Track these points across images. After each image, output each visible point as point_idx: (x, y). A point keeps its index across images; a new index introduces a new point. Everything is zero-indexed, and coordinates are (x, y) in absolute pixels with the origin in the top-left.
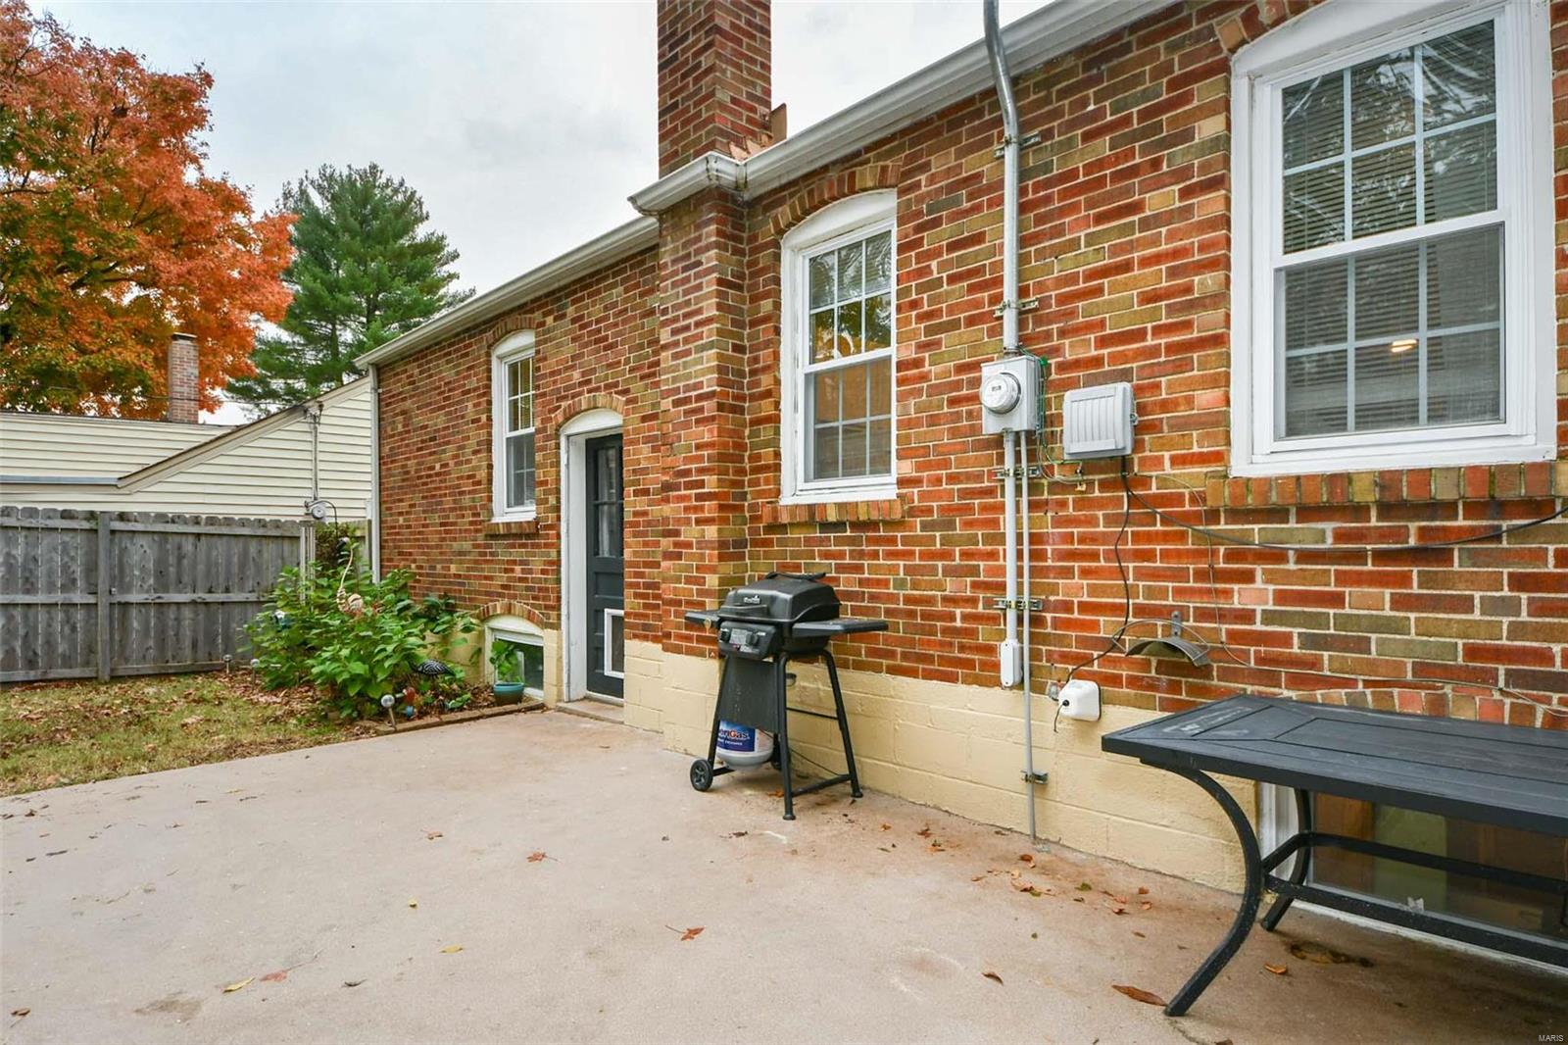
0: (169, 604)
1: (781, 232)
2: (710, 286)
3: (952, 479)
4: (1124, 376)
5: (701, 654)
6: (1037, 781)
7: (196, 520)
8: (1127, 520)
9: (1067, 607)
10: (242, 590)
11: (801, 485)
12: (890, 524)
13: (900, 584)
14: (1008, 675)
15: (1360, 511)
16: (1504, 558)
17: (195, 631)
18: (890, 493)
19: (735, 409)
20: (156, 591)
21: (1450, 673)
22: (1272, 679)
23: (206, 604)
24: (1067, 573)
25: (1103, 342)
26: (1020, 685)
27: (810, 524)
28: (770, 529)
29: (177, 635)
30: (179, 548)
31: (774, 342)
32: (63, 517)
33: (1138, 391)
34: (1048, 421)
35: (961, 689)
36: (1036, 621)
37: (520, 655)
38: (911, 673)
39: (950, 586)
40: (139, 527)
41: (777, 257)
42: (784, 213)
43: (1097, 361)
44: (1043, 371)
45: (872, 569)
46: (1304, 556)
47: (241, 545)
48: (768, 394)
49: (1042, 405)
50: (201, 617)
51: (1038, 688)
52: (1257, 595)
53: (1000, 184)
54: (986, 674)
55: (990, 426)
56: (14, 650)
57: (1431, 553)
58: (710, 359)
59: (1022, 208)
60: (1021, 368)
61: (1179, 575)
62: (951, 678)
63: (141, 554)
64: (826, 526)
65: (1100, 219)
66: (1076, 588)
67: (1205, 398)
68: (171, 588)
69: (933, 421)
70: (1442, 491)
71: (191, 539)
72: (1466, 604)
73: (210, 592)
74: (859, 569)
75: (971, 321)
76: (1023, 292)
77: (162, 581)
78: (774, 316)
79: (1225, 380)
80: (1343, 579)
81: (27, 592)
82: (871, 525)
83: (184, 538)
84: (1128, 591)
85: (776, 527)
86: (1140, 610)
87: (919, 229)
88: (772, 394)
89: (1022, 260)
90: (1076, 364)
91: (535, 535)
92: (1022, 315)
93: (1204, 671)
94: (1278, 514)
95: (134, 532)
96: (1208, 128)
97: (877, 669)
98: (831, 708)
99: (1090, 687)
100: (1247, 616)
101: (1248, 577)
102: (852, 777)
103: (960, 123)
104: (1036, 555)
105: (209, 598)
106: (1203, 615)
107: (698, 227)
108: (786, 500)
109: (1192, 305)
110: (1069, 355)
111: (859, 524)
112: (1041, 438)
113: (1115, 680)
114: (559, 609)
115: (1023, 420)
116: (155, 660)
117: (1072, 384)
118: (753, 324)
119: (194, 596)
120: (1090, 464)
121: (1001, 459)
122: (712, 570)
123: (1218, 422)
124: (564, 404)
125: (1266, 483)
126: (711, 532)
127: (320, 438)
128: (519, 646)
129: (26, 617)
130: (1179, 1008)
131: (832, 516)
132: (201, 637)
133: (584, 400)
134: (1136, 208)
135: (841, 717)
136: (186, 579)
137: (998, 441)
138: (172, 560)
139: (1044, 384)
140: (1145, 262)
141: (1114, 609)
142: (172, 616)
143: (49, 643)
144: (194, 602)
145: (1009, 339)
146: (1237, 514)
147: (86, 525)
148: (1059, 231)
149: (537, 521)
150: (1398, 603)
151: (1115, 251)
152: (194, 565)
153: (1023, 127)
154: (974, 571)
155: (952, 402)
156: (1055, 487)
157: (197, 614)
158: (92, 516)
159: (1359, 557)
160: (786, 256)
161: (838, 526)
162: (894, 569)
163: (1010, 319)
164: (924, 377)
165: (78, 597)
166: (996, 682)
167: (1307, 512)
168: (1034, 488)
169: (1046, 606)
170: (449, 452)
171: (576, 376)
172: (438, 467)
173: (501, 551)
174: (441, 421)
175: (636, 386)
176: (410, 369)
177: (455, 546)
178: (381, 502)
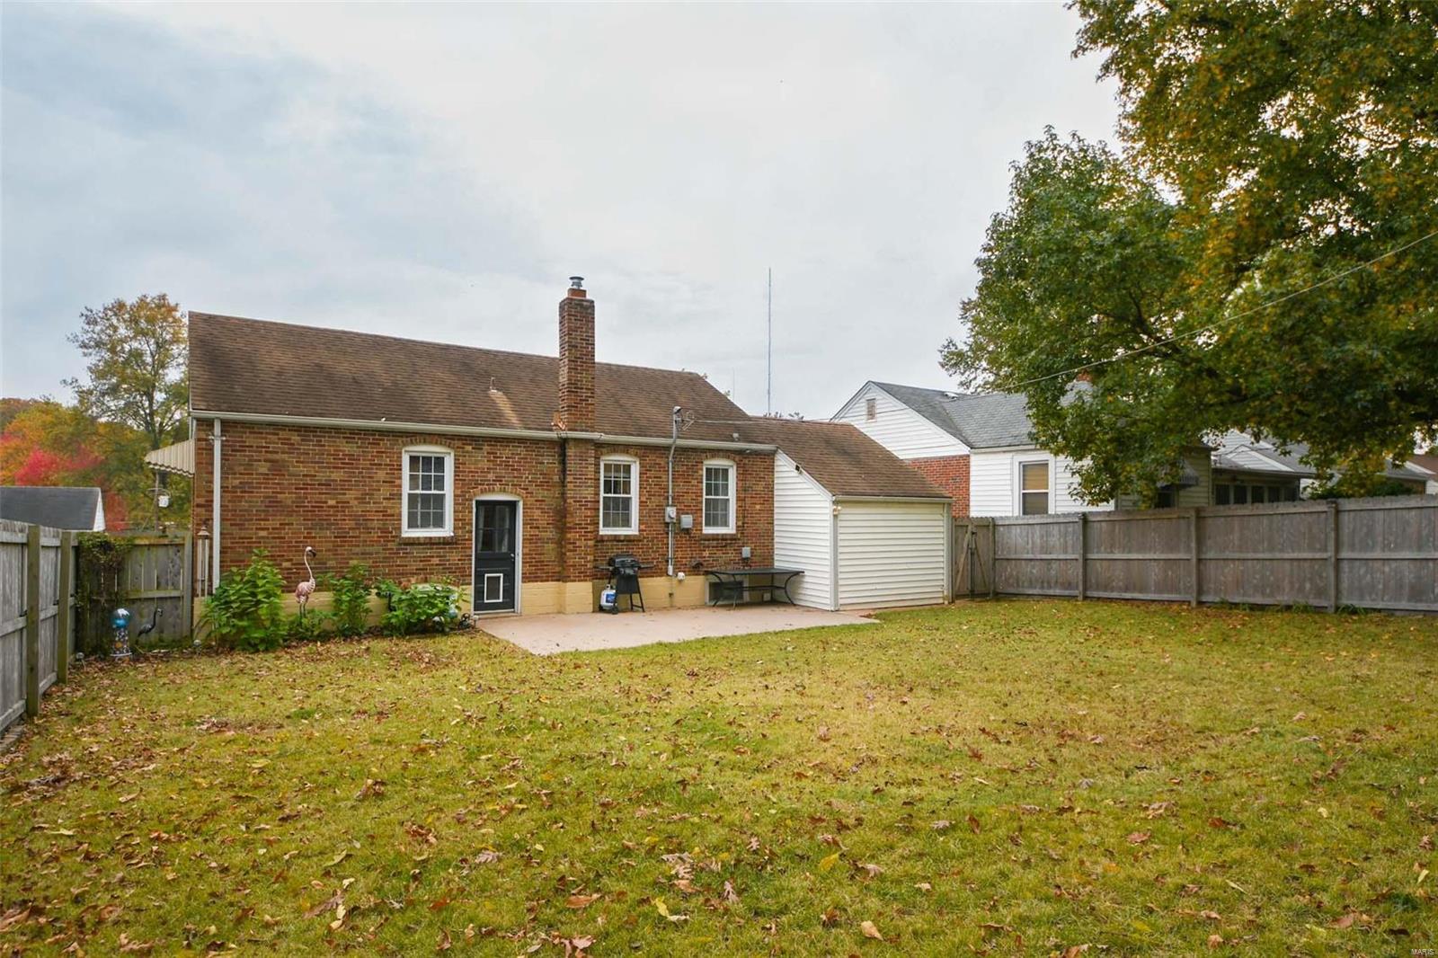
3: (654, 530)
5: (585, 580)
6: (671, 594)
8: (690, 540)
11: (604, 528)
12: (636, 540)
13: (640, 555)
14: (670, 573)
15: (719, 540)
16: (732, 546)
18: (636, 533)
21: (727, 563)
22: (708, 567)
24: (679, 551)
25: (685, 506)
26: (672, 575)
27: (615, 540)
28: (600, 542)
34: (679, 520)
35: (659, 578)
36: (675, 562)
38: (643, 577)
39: (653, 555)
41: (599, 461)
42: (604, 450)
43: (683, 510)
45: (632, 552)
46: (714, 547)
51: (675, 575)
52: (706, 554)
53: (669, 468)
54: (666, 574)
57: (725, 546)
59: (672, 474)
61: (697, 549)
62: (657, 576)
64: (620, 541)
65: (685, 482)
66: (679, 554)
69: (650, 517)
72: (730, 553)
74: (628, 552)
75: (659, 496)
76: (672, 492)
78: (599, 479)
79: (701, 517)
80: (717, 550)
82: (631, 540)
84: (688, 554)
85: (603, 541)
86: (691, 558)
87: (646, 470)
88: (599, 502)
89: (672, 486)
91: (455, 543)
92: (672, 497)
93: (702, 568)
94: (710, 540)
96: (700, 472)
99: (685, 572)
100: (705, 557)
101: (705, 550)
103: (656, 450)
104: (674, 547)
106: (699, 557)
108: (601, 533)
109: (698, 503)
110: (679, 507)
111: (627, 540)
112: (676, 524)
113: (688, 571)
114: (471, 576)
115: (675, 520)
120: (683, 530)
121: (667, 527)
124: (477, 486)
125: (708, 535)
131: (622, 538)
133: (498, 486)
134: (690, 482)
137: (668, 523)
140: (691, 493)
145: (670, 503)
146: (706, 540)
148: (677, 482)
149: (456, 537)
150: (723, 553)
151: (687, 489)
153: (672, 458)
154: (659, 551)
155: (655, 513)
159: (718, 547)
160: (601, 462)
161: (623, 541)
162: (638, 552)
163: (670, 498)
167: (713, 540)
168: (675, 533)
169: (676, 559)
170: (350, 495)
171: (491, 476)
172: (332, 502)
173: (415, 552)
174: (337, 475)
175: (532, 488)
176: (282, 434)
177: (357, 550)
178: (223, 520)
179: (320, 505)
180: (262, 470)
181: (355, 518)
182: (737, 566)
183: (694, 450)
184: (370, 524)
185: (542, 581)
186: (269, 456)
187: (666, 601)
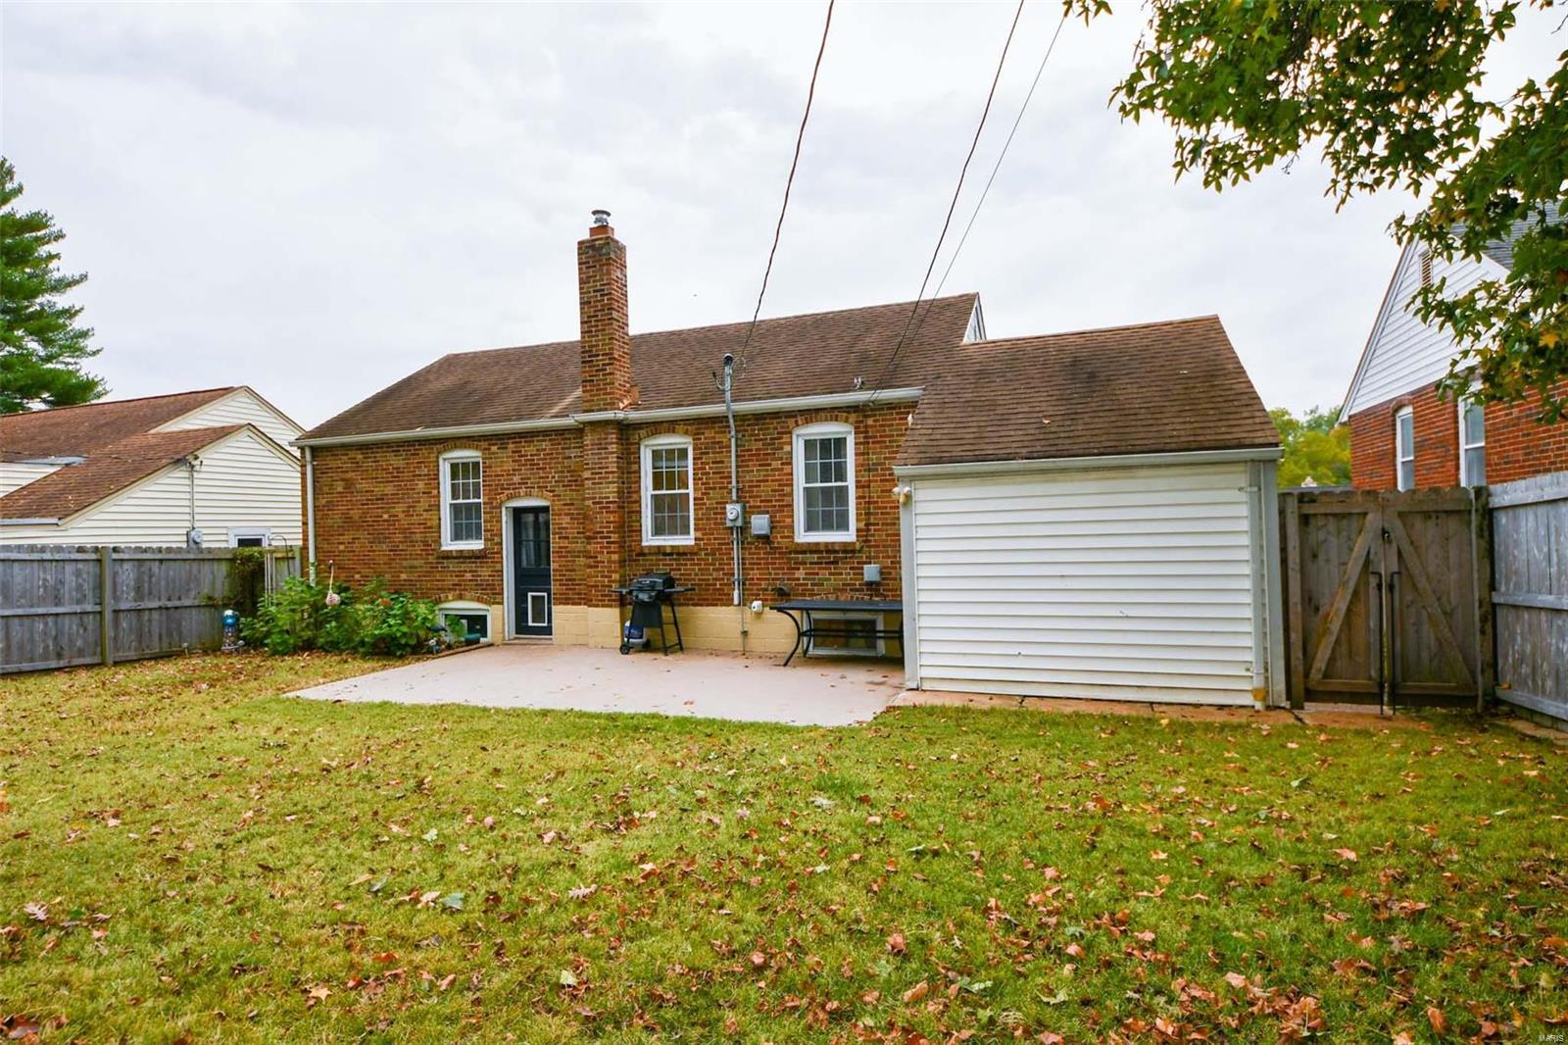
0: (144, 610)
1: (640, 439)
2: (613, 458)
3: (715, 539)
4: (767, 512)
5: (611, 606)
6: (745, 633)
7: (160, 550)
8: (769, 553)
9: (753, 579)
10: (188, 597)
11: (650, 537)
12: (692, 554)
13: (696, 575)
14: (736, 602)
15: (822, 552)
16: (848, 563)
17: (160, 628)
18: (693, 543)
19: (623, 507)
20: (135, 601)
21: (839, 590)
22: (804, 595)
23: (167, 608)
24: (753, 569)
25: (761, 501)
26: (739, 605)
27: (658, 553)
28: (637, 555)
29: (149, 631)
30: (150, 569)
31: (638, 482)
32: (78, 552)
33: (771, 517)
34: (747, 523)
35: (719, 608)
36: (744, 584)
37: (464, 622)
38: (701, 605)
39: (715, 574)
40: (126, 557)
41: (639, 448)
42: (643, 432)
43: (760, 507)
44: (744, 507)
45: (685, 570)
46: (811, 563)
47: (187, 567)
48: (636, 502)
49: (745, 518)
50: (164, 618)
51: (744, 605)
52: (800, 574)
53: (730, 447)
54: (729, 602)
55: (729, 524)
56: (48, 646)
57: (835, 562)
58: (613, 487)
59: (737, 456)
60: (738, 507)
61: (783, 569)
62: (716, 605)
63: (128, 575)
64: (665, 554)
65: (760, 465)
66: (755, 574)
67: (788, 520)
68: (146, 598)
69: (708, 519)
70: (837, 548)
71: (157, 563)
72: (841, 574)
73: (169, 600)
74: (680, 570)
75: (720, 488)
76: (738, 482)
77: (139, 596)
78: (638, 471)
79: (792, 516)
80: (819, 569)
81: (56, 605)
82: (685, 554)
83: (152, 563)
84: (770, 574)
85: (641, 554)
86: (773, 579)
87: (702, 453)
88: (639, 502)
89: (737, 472)
90: (754, 507)
91: (485, 557)
92: (738, 490)
93: (789, 595)
94: (805, 552)
95: (122, 560)
96: (787, 448)
97: (688, 605)
98: (672, 620)
99: (760, 602)
100: (798, 579)
101: (798, 569)
102: (680, 643)
103: (715, 423)
104: (743, 564)
105: (169, 604)
106: (788, 579)
107: (607, 434)
108: (644, 544)
109: (784, 495)
110: (752, 504)
111: (679, 553)
112: (744, 529)
113: (766, 600)
114: (502, 594)
115: (739, 523)
116: (135, 650)
117: (753, 513)
118: (629, 473)
119: (160, 604)
120: (759, 537)
121: (732, 534)
122: (616, 572)
123: (791, 527)
124: (506, 492)
125: (802, 544)
126: (615, 557)
127: (196, 482)
128: (463, 617)
129: (56, 623)
130: (785, 665)
131: (668, 551)
132: (164, 632)
133: (522, 491)
134: (770, 465)
135: (676, 623)
136: (155, 592)
137: (731, 528)
138: (146, 578)
139: (745, 511)
140: (772, 481)
141: (766, 579)
142: (146, 618)
143: (71, 641)
144: (160, 608)
145: (734, 498)
146: (797, 552)
147: (94, 556)
148: (748, 466)
149: (485, 549)
150: (830, 574)
151: (765, 476)
152: (159, 580)
153: (737, 431)
154: (723, 569)
155: (715, 514)
156: (748, 543)
157: (161, 615)
158: (96, 550)
159: (821, 563)
160: (642, 448)
161: (671, 554)
162: (694, 570)
163: (734, 490)
164: (705, 504)
165: (89, 608)
166: (732, 604)
167: (812, 552)
168: (743, 543)
169: (746, 579)
170: (399, 509)
171: (516, 479)
172: (386, 516)
173: (452, 566)
174: (389, 489)
175: (559, 490)
176: (352, 454)
177: (405, 563)
178: (316, 536)
179: (377, 519)
180: (340, 489)
181: (403, 531)
182: (857, 594)
183: (776, 415)
184: (413, 537)
185: (573, 604)
186: (344, 476)
187: (737, 642)
